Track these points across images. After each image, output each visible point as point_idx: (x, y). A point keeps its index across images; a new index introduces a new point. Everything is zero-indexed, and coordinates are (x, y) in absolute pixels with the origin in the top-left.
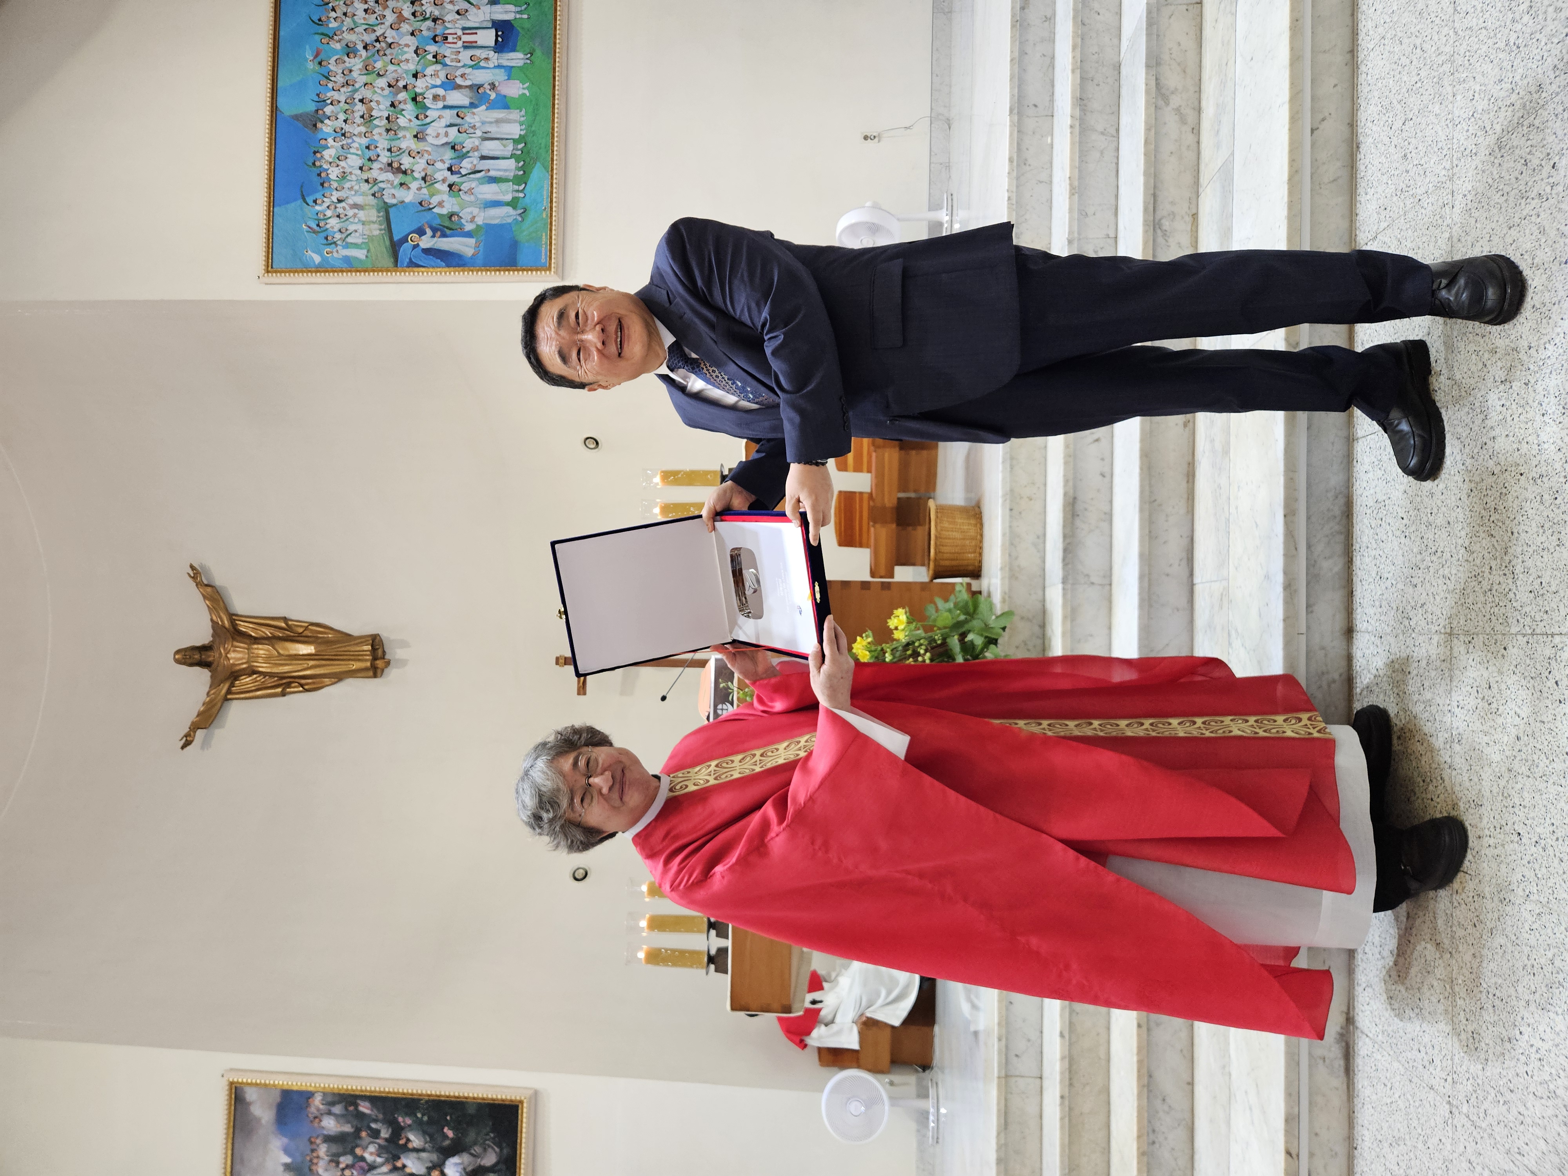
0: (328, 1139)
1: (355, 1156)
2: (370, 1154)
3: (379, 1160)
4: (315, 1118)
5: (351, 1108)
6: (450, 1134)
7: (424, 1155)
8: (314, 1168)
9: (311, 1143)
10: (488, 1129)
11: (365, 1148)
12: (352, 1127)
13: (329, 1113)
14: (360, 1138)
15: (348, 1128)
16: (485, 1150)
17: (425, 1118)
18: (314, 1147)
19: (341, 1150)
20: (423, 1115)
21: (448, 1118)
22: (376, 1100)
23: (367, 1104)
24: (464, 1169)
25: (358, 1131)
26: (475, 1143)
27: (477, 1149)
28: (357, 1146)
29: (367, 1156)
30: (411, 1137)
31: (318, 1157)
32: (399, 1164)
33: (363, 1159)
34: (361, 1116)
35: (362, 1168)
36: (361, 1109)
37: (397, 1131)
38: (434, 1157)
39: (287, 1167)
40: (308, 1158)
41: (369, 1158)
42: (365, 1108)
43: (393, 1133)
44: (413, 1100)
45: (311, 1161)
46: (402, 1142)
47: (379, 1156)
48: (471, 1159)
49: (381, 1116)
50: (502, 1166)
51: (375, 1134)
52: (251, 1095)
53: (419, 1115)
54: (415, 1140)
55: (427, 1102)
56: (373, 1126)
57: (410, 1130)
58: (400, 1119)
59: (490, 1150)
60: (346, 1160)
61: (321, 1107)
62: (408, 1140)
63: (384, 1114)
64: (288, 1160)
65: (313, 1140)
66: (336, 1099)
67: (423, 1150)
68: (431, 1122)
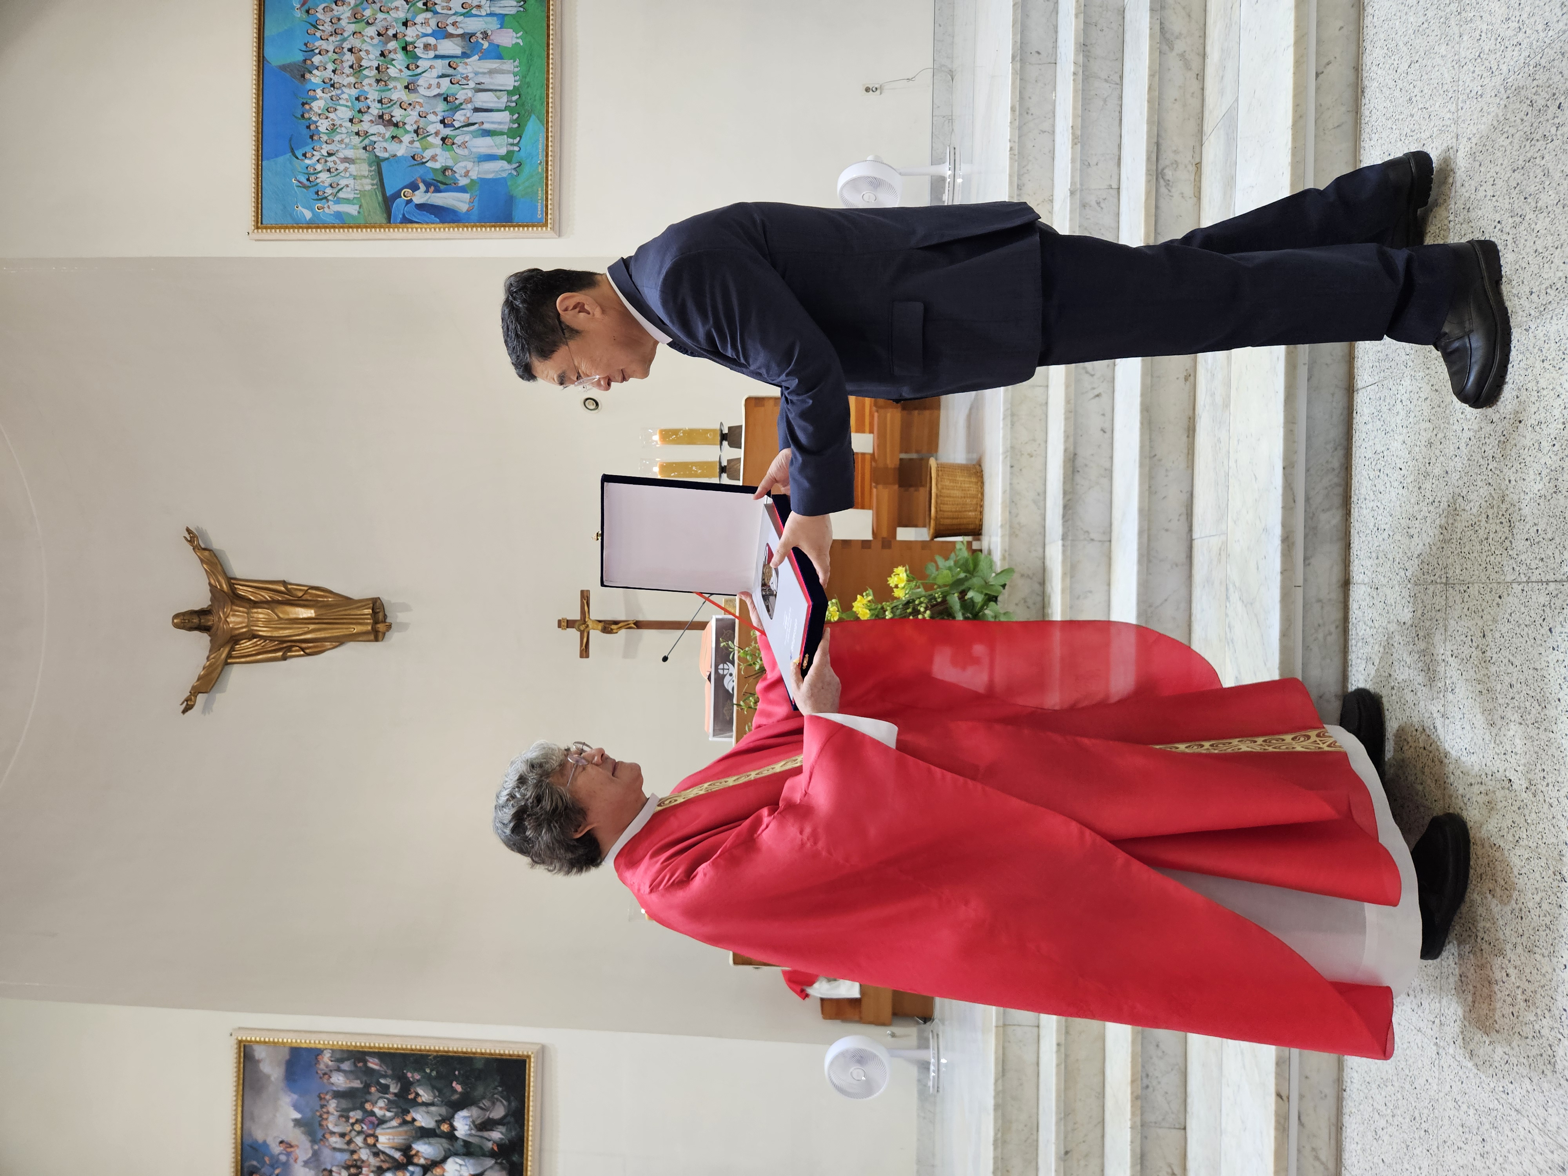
0: (338, 1095)
1: (365, 1111)
2: (379, 1109)
3: (389, 1114)
4: (325, 1074)
5: (360, 1065)
6: (459, 1088)
7: (433, 1109)
8: (324, 1123)
9: (321, 1099)
10: (496, 1084)
11: (374, 1103)
12: (362, 1083)
13: (339, 1070)
14: (370, 1093)
15: (357, 1084)
16: (494, 1104)
17: (434, 1073)
18: (323, 1102)
19: (350, 1106)
20: (431, 1071)
21: (457, 1073)
22: (385, 1056)
23: (376, 1061)
24: (473, 1122)
25: (367, 1086)
26: (483, 1098)
27: (486, 1103)
28: (367, 1101)
29: (376, 1110)
30: (421, 1092)
31: (328, 1113)
32: (408, 1118)
33: (372, 1113)
34: (370, 1072)
35: (372, 1123)
36: (370, 1065)
37: (406, 1086)
38: (443, 1110)
39: (297, 1123)
40: (318, 1114)
41: (379, 1112)
42: (373, 1064)
43: (401, 1089)
44: (422, 1055)
45: (321, 1116)
46: (411, 1096)
47: (389, 1111)
48: (480, 1111)
49: (390, 1072)
50: (511, 1119)
51: (385, 1089)
52: (260, 1053)
53: (428, 1071)
54: (425, 1095)
55: (435, 1057)
56: (382, 1081)
57: (419, 1085)
58: (409, 1075)
59: (498, 1103)
60: (356, 1115)
61: (330, 1063)
62: (417, 1095)
63: (393, 1070)
64: (298, 1116)
65: (322, 1096)
66: (345, 1056)
67: (432, 1104)
68: (439, 1076)
